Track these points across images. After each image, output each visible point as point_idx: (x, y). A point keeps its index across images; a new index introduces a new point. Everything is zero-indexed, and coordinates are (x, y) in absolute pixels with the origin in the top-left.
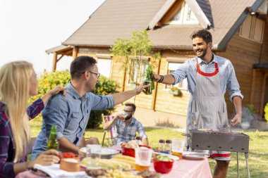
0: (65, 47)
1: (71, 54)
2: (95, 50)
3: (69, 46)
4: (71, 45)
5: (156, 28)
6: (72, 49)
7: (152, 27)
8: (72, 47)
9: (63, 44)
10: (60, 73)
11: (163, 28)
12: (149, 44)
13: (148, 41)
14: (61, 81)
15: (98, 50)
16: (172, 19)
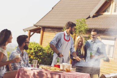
0: (36, 27)
1: (39, 32)
2: (55, 30)
3: (38, 27)
4: (40, 26)
5: (94, 17)
6: (40, 29)
7: (91, 16)
8: (40, 27)
9: (35, 25)
10: (32, 43)
11: (99, 17)
12: (86, 27)
13: (86, 25)
14: (32, 48)
15: (57, 30)
16: (105, 11)
